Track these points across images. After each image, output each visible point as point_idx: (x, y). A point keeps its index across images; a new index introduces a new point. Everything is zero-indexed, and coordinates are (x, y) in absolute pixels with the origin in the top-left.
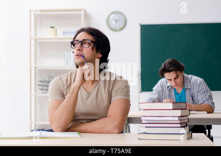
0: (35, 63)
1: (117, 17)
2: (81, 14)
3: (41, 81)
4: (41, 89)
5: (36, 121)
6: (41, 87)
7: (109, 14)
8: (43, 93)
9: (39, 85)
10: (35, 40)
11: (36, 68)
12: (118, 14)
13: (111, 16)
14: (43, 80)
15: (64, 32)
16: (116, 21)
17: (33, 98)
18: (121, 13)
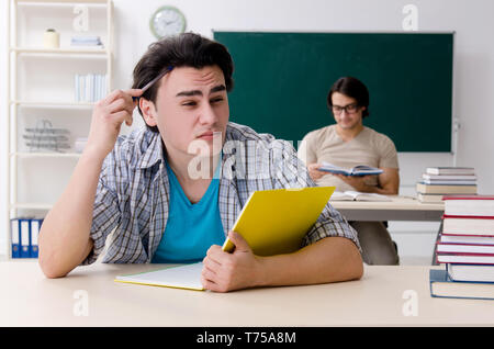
0: (17, 96)
1: (170, 16)
2: (105, 10)
3: (28, 130)
4: (28, 145)
5: (17, 200)
6: (29, 141)
7: (154, 12)
8: (31, 152)
9: (25, 137)
10: (18, 53)
11: (18, 104)
12: (172, 12)
13: (159, 15)
14: (33, 127)
15: (74, 41)
16: (168, 24)
17: (13, 159)
18: (176, 10)
